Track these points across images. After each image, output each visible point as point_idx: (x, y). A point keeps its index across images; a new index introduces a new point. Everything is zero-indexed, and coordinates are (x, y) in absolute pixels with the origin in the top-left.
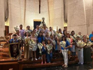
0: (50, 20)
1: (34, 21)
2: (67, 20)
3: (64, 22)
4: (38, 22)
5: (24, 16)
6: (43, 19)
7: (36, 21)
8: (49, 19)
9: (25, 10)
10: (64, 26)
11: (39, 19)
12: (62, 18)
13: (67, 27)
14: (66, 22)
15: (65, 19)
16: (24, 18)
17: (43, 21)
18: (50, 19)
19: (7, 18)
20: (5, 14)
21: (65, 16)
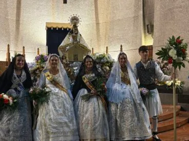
0: (98, 24)
1: (49, 26)
2: (152, 26)
3: (145, 29)
4: (60, 29)
5: (15, 12)
6: (75, 20)
7: (55, 29)
8: (95, 22)
11: (63, 21)
12: (136, 18)
13: (151, 46)
14: (148, 32)
15: (147, 23)
17: (75, 26)
18: (101, 22)
21: (147, 12)
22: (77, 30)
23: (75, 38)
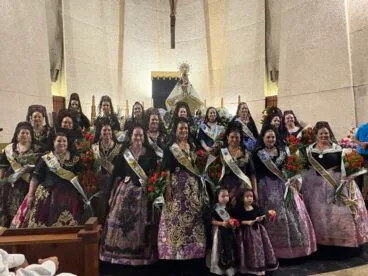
0: (211, 71)
1: (155, 76)
2: (277, 72)
4: (167, 79)
5: (117, 60)
6: (185, 68)
7: (161, 79)
8: (207, 69)
9: (122, 37)
10: (267, 95)
11: (171, 69)
12: (257, 62)
13: (276, 97)
14: (272, 79)
15: (270, 69)
16: (117, 68)
17: (185, 75)
18: (214, 68)
19: (57, 67)
20: (52, 55)
21: (270, 56)
22: (187, 79)
23: (184, 89)
